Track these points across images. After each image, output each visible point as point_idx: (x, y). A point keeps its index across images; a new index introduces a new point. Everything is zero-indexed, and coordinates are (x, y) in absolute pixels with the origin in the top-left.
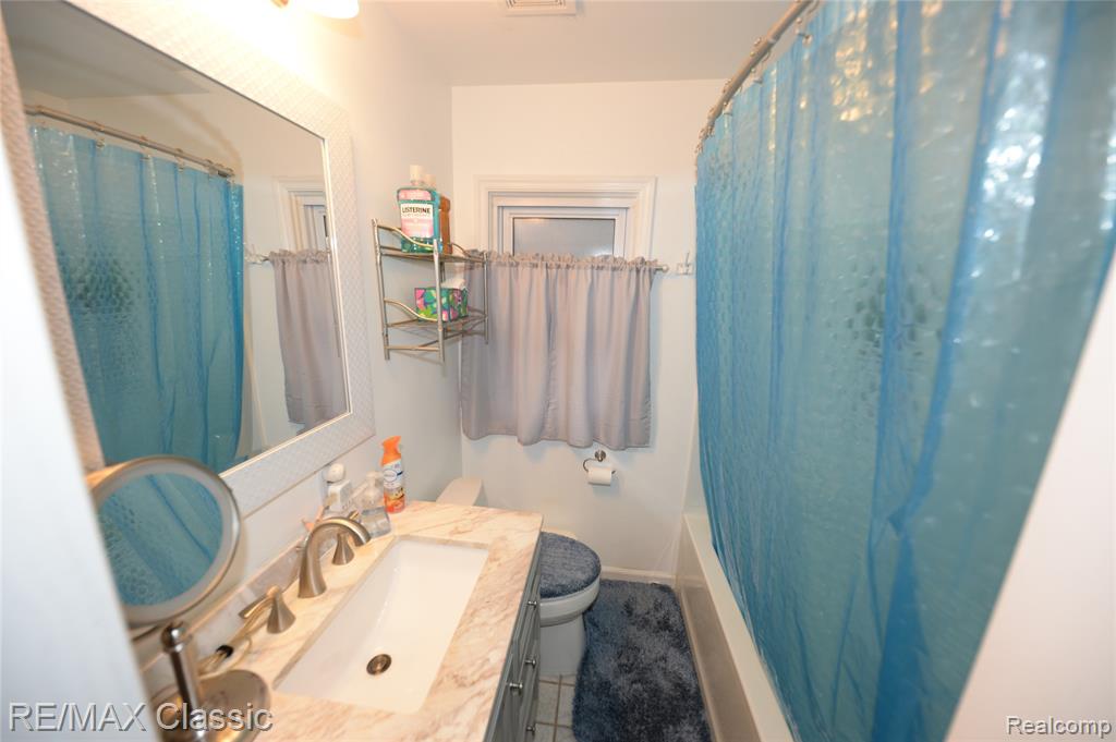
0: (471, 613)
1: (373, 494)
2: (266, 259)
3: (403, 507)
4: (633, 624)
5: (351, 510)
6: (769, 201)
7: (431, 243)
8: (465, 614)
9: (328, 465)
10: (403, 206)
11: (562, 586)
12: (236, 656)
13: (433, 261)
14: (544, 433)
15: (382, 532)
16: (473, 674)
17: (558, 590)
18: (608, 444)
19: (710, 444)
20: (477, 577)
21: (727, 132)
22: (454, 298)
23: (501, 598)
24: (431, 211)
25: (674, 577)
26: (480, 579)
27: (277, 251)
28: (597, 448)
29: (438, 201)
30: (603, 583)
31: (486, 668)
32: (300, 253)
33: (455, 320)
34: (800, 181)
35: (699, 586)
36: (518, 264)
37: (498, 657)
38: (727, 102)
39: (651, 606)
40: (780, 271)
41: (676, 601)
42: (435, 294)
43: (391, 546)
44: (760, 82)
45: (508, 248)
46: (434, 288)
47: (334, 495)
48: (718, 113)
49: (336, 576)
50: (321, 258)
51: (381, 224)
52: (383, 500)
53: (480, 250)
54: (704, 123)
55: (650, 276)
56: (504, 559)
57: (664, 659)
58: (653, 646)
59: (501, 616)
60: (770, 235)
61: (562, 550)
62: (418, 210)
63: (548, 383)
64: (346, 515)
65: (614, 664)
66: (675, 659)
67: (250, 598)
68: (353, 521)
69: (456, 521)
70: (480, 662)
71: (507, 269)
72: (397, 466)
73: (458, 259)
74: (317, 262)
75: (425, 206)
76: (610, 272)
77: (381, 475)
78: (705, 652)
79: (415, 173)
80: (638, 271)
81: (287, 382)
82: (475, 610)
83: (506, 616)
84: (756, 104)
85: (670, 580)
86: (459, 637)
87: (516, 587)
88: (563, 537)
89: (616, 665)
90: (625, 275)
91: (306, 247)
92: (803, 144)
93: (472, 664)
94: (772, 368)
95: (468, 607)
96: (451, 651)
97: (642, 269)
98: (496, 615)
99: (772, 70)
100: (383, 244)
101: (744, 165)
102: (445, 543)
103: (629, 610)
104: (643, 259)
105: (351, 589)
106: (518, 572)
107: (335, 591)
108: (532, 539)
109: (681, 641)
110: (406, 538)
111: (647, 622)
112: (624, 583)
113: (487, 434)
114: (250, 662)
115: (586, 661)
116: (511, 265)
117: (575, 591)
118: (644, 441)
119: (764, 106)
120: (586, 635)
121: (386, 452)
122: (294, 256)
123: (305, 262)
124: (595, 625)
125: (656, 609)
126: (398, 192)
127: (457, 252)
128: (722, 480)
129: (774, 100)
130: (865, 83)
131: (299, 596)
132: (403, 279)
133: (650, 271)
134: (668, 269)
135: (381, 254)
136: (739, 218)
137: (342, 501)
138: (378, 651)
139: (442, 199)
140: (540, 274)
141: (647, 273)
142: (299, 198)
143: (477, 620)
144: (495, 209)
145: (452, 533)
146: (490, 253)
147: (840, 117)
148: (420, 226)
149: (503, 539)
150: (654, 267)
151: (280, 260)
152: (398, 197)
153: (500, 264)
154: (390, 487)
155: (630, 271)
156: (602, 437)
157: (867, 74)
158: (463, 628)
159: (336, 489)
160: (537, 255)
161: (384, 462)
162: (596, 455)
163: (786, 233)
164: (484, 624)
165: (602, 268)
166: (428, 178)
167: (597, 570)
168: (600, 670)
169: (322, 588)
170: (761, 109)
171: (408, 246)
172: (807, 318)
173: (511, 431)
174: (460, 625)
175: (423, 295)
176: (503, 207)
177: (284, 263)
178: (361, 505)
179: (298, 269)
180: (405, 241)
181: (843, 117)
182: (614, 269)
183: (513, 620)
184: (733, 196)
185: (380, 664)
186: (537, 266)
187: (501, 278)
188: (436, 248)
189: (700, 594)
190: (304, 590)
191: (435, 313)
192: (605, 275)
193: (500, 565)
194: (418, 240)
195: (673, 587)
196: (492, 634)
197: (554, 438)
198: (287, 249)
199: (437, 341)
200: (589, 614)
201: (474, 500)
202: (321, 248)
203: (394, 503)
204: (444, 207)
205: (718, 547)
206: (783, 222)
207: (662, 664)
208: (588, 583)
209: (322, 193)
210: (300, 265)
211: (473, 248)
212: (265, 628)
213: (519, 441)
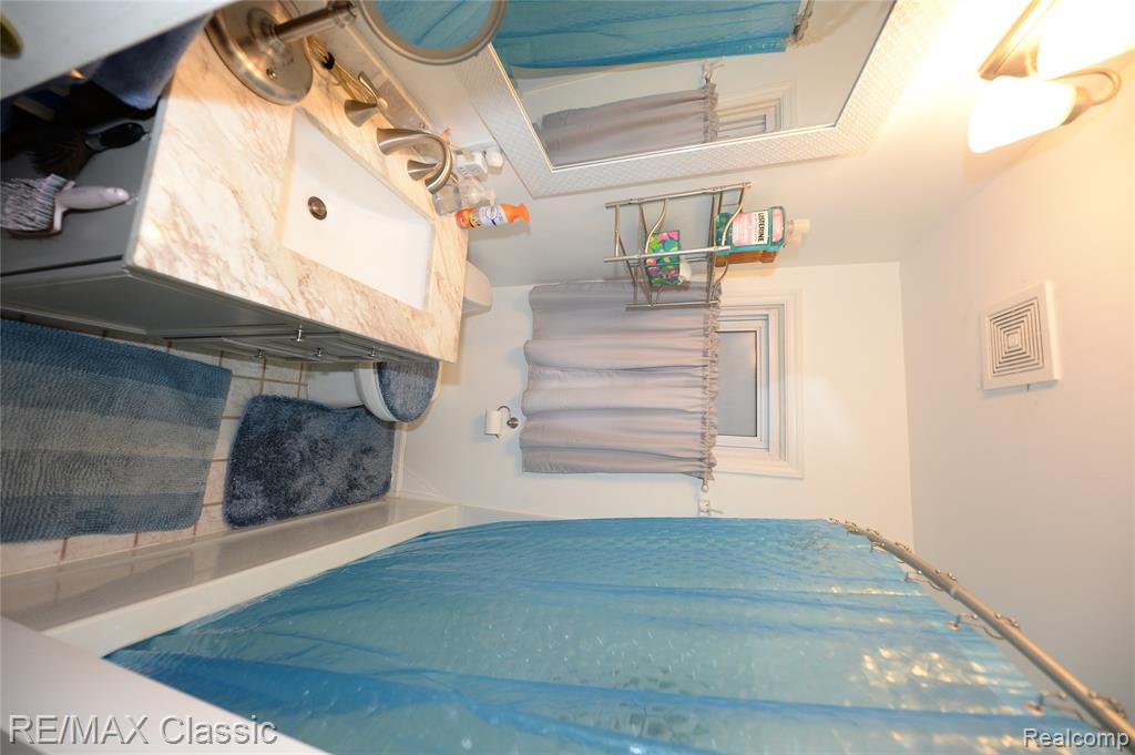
0: (365, 292)
1: (474, 196)
2: (707, 80)
3: (462, 227)
4: (354, 455)
5: (459, 176)
6: (776, 586)
7: (726, 244)
8: (364, 286)
9: (502, 151)
10: (766, 214)
11: (389, 385)
12: (325, 72)
13: (708, 246)
14: (536, 365)
15: (438, 208)
16: (310, 293)
17: (385, 381)
18: (525, 431)
19: (527, 529)
20: (397, 298)
21: (852, 547)
22: (670, 270)
23: (378, 319)
24: (761, 242)
25: (397, 495)
26: (396, 301)
27: (717, 90)
28: (521, 421)
29: (772, 249)
30: (391, 426)
31: (316, 305)
32: (715, 116)
33: (647, 272)
34: (798, 615)
35: (390, 518)
36: (707, 336)
37: (326, 317)
38: (884, 548)
39: (371, 473)
40: (702, 594)
41: (375, 496)
42: (674, 251)
43: (425, 216)
44: (907, 579)
45: (723, 327)
46: (679, 249)
47: (473, 158)
48: (873, 539)
49: (398, 163)
50: (710, 134)
51: (745, 191)
52: (467, 207)
53: (721, 298)
54: (862, 526)
55: (696, 472)
56: (414, 324)
57: (323, 483)
58: (334, 474)
59: (361, 320)
60: (740, 586)
61: (422, 385)
62: (762, 229)
63: (584, 369)
64: (454, 171)
65: (318, 435)
66: (321, 494)
67: (377, 82)
68: (447, 178)
69: (449, 279)
70: (321, 299)
71: (702, 326)
72: (501, 219)
73: (710, 274)
74: (706, 132)
75: (766, 236)
76: (700, 431)
77: (492, 203)
78: (327, 522)
79: (802, 225)
80: (701, 460)
81: (582, 110)
82: (367, 296)
83: (362, 325)
84: (881, 575)
85: (395, 491)
86: (343, 280)
87: (388, 335)
88: (434, 387)
89: (317, 438)
90: (697, 447)
91: (721, 120)
92: (838, 619)
93: (318, 292)
94: (602, 585)
95: (369, 289)
96: (330, 273)
97: (702, 464)
98: (363, 315)
99: (920, 591)
100: (725, 195)
101: (816, 563)
102: (429, 268)
103: (367, 451)
104: (714, 465)
105: (384, 179)
106: (401, 336)
107: (383, 163)
108: (433, 353)
109: (338, 500)
110: (434, 231)
111: (356, 468)
112: (392, 447)
113: (533, 309)
114: (320, 85)
115: (321, 409)
116: (705, 329)
117: (384, 397)
118: (529, 467)
119: (879, 582)
120: (342, 409)
121: (514, 208)
122: (712, 108)
123: (706, 120)
124: (353, 418)
125: (368, 477)
126: (781, 208)
127: (718, 273)
128: (489, 539)
129: (886, 593)
130: (905, 680)
131: (379, 129)
132: (689, 218)
133: (701, 472)
134: (703, 491)
135: (714, 194)
136: (758, 558)
137: (468, 167)
138: (330, 208)
139: (775, 253)
140: (696, 359)
141: (700, 469)
142: (773, 109)
143: (358, 297)
144: (765, 312)
145: (437, 274)
146: (718, 308)
147: (866, 654)
148: (744, 232)
149: (433, 324)
150: (705, 476)
151: (707, 95)
152: (775, 208)
153: (706, 317)
154: (481, 213)
155: (701, 452)
156: (532, 423)
157: (914, 682)
158: (351, 284)
159: (478, 160)
160: (717, 356)
161: (505, 207)
162: (514, 419)
163: (742, 601)
164: (355, 305)
165: (704, 423)
166: (797, 238)
167: (403, 418)
168: (312, 423)
169: (386, 151)
170: (876, 580)
171: (724, 220)
172: (653, 619)
173: (537, 333)
174: (353, 281)
175: (675, 238)
176: (767, 320)
177: (704, 98)
178: (464, 185)
179: (697, 113)
180: (728, 216)
181: (867, 658)
182: (703, 435)
183: (358, 331)
184: (780, 551)
185: (318, 209)
186: (705, 356)
187: (692, 319)
188: (720, 248)
189: (382, 518)
190: (384, 133)
191: (654, 251)
192: (696, 426)
193: (408, 319)
194: (729, 231)
195: (388, 494)
196: (346, 311)
197: (532, 378)
198: (719, 101)
199: (625, 254)
200: (361, 411)
201: (469, 297)
202: (720, 134)
203: (465, 218)
204: (765, 256)
205: (426, 537)
206: (753, 598)
207: (318, 482)
208: (392, 410)
209: (778, 128)
210: (702, 116)
211: (723, 290)
212: (350, 98)
213: (527, 342)
